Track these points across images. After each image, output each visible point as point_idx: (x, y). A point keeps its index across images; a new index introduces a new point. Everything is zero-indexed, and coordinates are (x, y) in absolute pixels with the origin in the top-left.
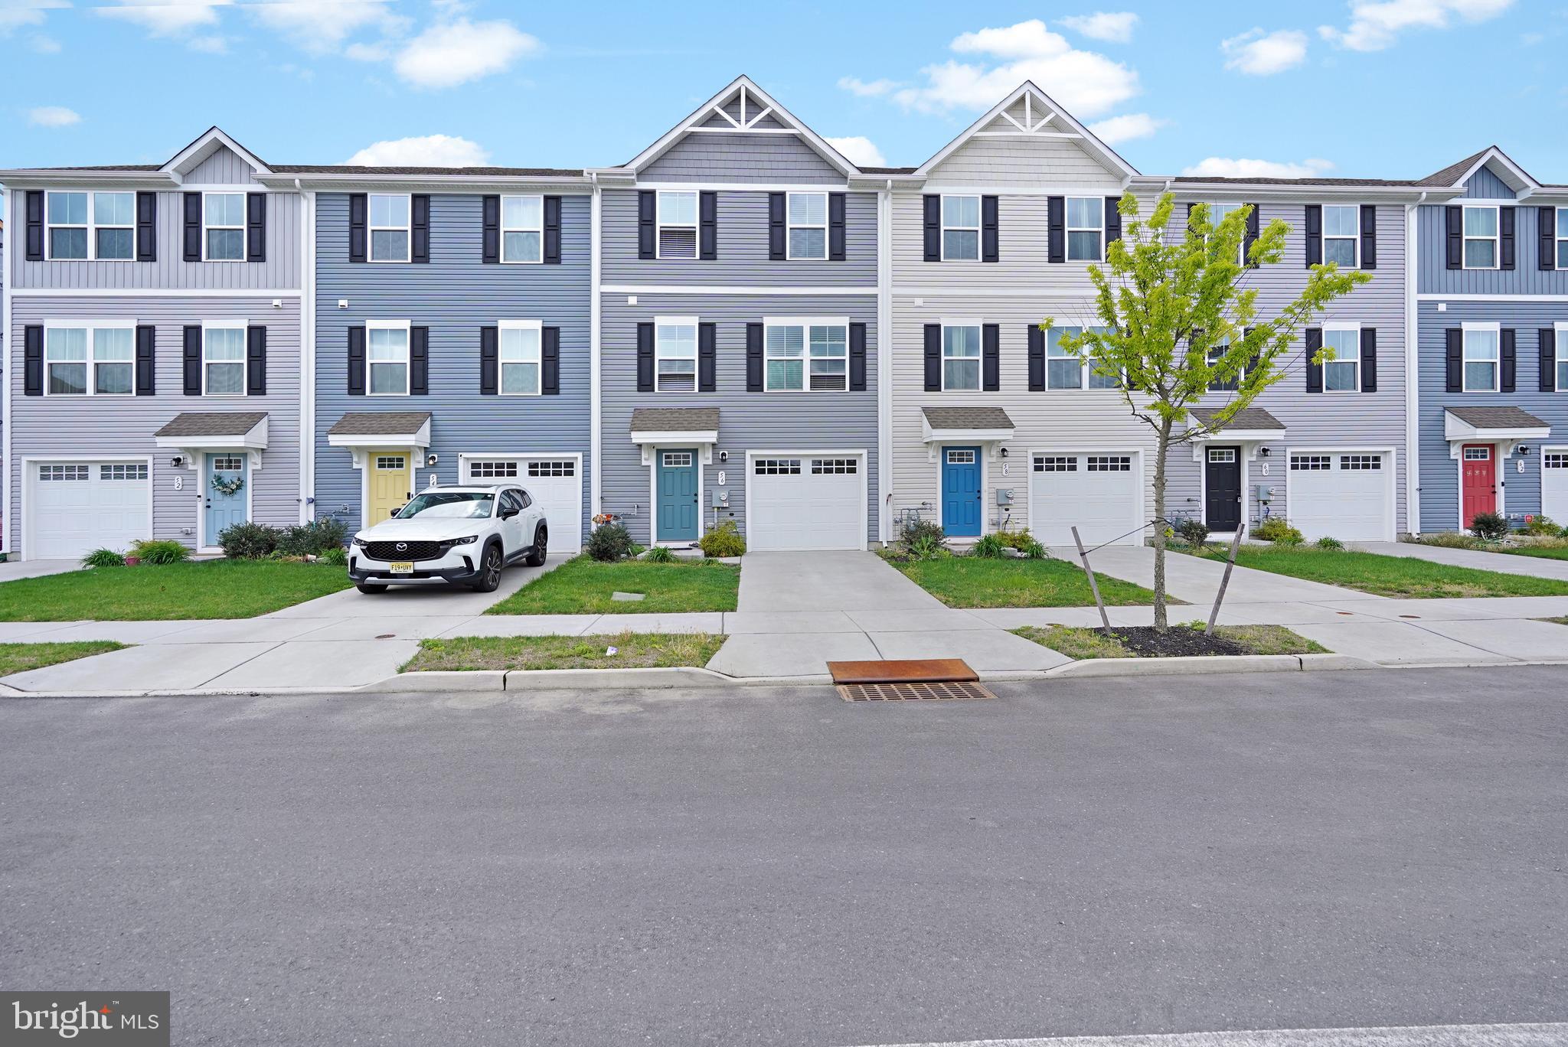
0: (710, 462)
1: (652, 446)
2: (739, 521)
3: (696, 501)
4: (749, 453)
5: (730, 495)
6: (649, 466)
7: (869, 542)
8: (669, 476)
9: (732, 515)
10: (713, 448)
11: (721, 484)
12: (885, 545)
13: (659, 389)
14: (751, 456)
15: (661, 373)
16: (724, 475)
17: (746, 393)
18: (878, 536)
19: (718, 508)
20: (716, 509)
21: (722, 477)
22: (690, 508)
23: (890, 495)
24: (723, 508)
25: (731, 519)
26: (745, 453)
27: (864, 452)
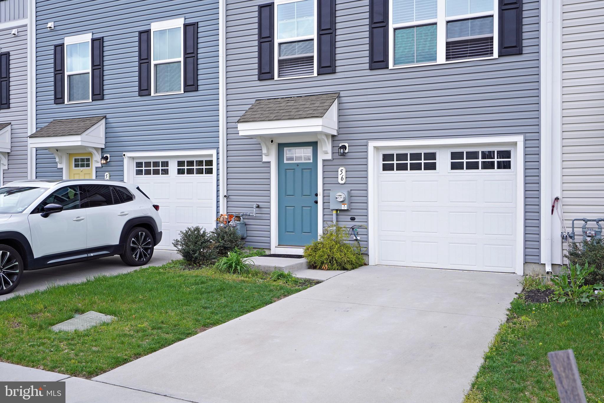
0: (329, 157)
1: (271, 139)
2: (360, 227)
3: (316, 202)
4: (372, 145)
5: (350, 196)
6: (269, 162)
7: (525, 263)
8: (290, 173)
9: (353, 219)
10: (333, 141)
11: (340, 181)
12: (548, 268)
13: (279, 76)
14: (377, 148)
15: (282, 58)
16: (344, 171)
17: (369, 72)
18: (539, 256)
19: (337, 210)
20: (334, 212)
21: (342, 173)
22: (311, 210)
23: (557, 199)
24: (341, 210)
25: (352, 224)
26: (366, 145)
27: (519, 139)
